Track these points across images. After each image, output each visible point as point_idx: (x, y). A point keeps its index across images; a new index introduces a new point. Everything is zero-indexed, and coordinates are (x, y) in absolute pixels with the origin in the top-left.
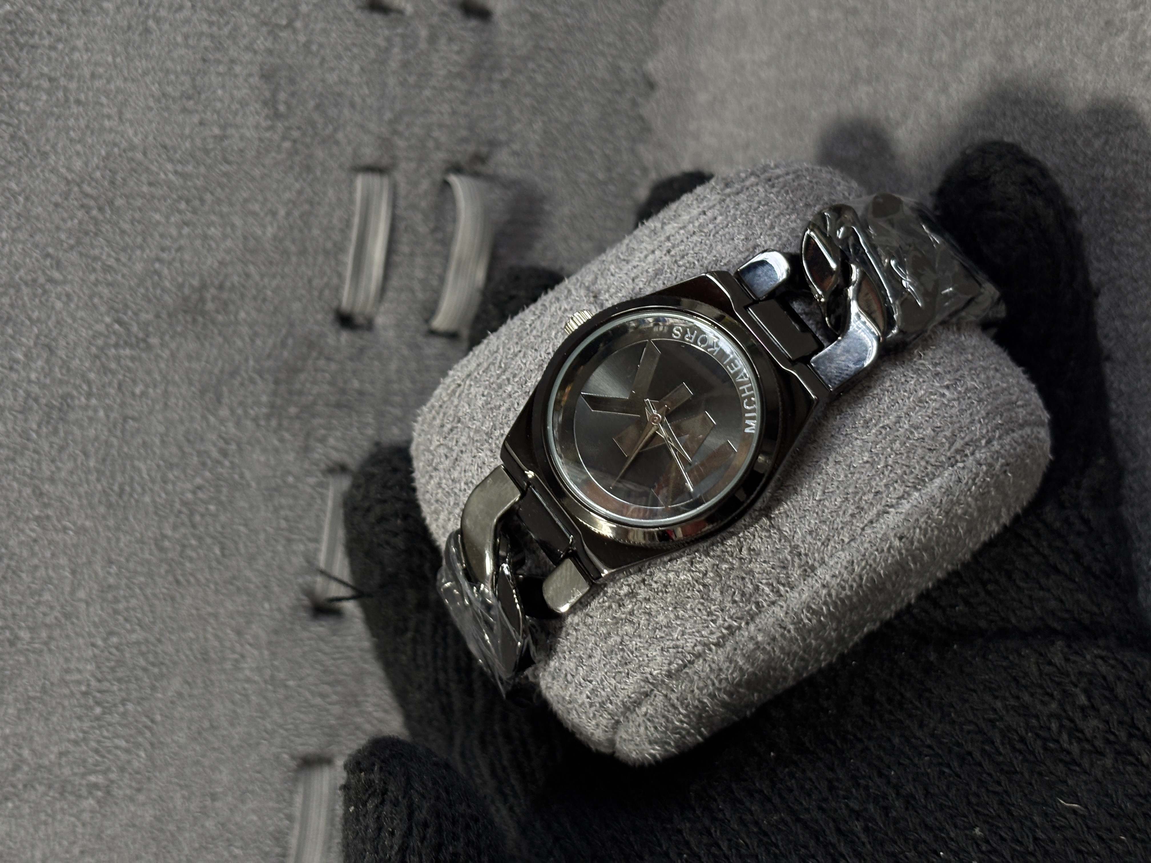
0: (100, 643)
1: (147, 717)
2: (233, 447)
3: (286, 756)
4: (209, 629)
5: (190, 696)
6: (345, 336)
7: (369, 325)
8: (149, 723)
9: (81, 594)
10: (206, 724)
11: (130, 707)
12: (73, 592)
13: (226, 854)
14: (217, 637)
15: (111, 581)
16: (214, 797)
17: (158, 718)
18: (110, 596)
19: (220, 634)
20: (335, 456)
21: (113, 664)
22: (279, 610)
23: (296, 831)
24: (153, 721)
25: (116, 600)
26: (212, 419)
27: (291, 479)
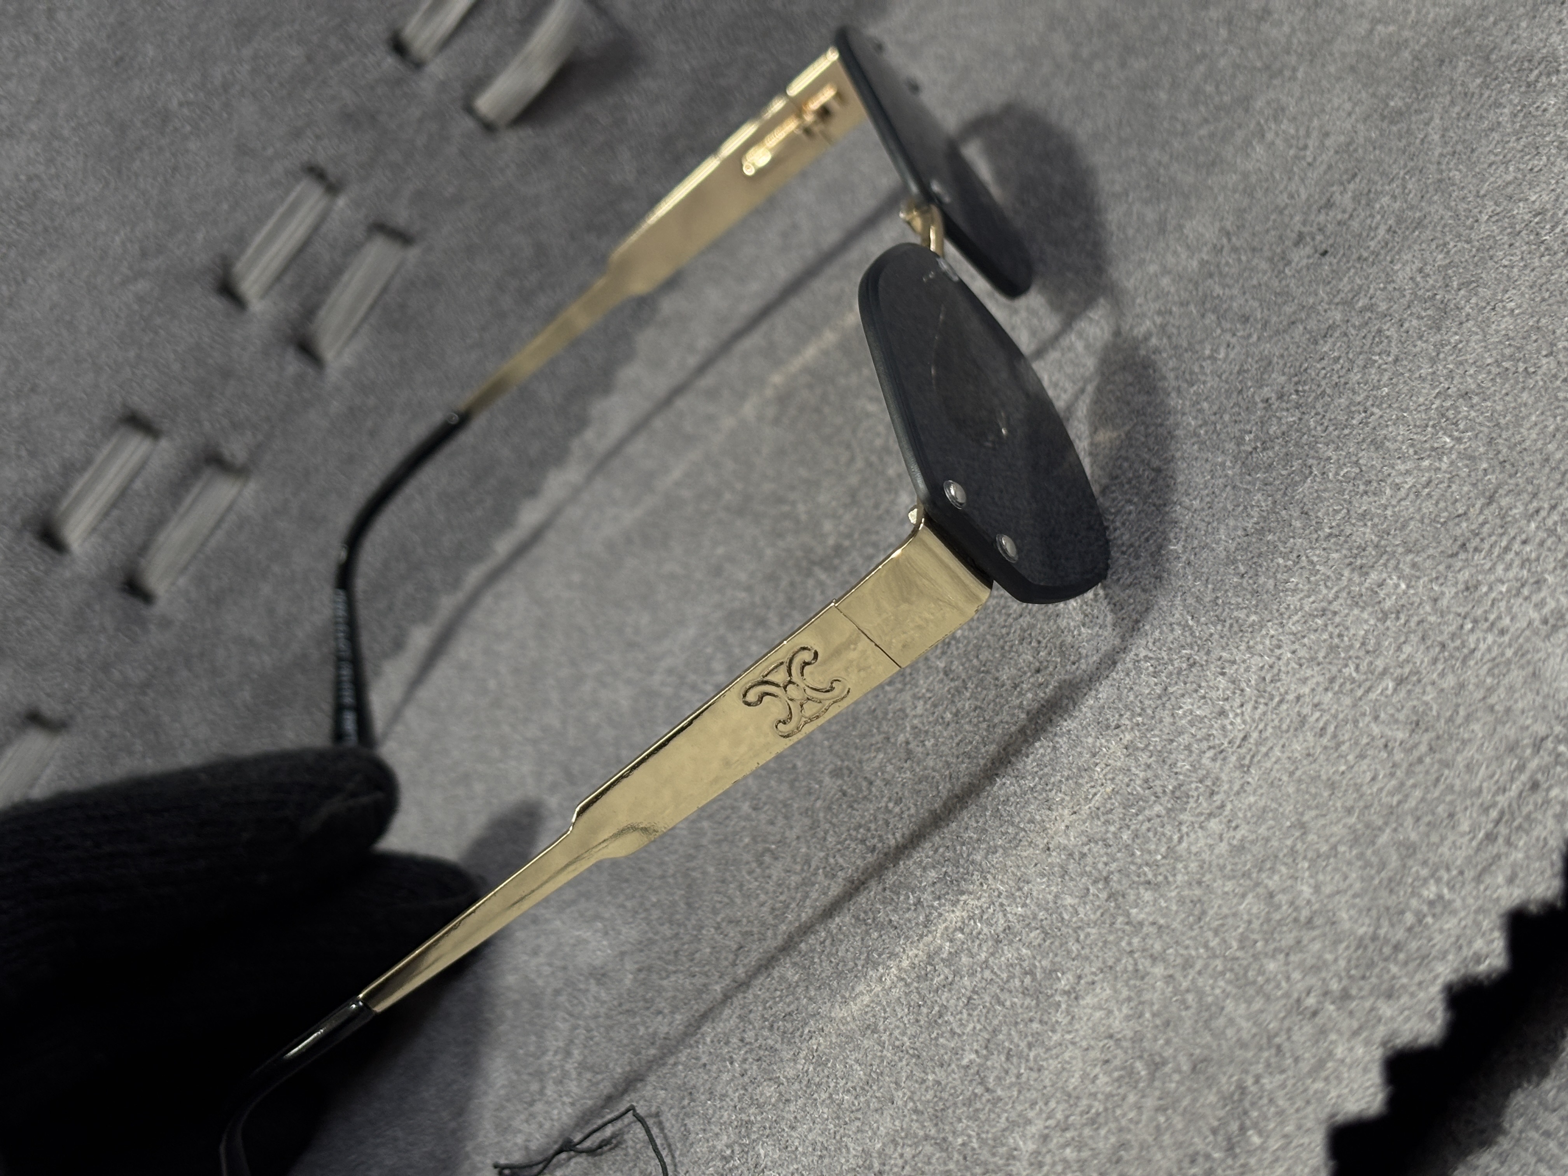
0: (23, 177)
1: (22, 272)
2: (238, 87)
3: (118, 399)
4: (122, 233)
5: (70, 282)
6: (390, 62)
7: (418, 65)
8: (20, 278)
9: (33, 126)
10: (67, 318)
11: (13, 254)
12: (28, 118)
13: (13, 448)
14: (123, 243)
15: (66, 133)
16: (33, 389)
17: (30, 281)
18: (56, 144)
19: (129, 245)
20: (321, 159)
21: (22, 203)
22: (191, 260)
23: (87, 476)
24: (24, 281)
25: (59, 153)
26: (234, 51)
27: (270, 151)
